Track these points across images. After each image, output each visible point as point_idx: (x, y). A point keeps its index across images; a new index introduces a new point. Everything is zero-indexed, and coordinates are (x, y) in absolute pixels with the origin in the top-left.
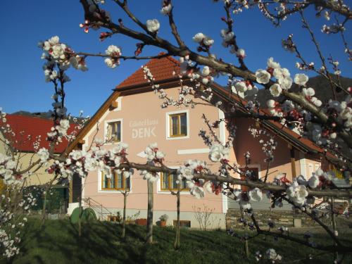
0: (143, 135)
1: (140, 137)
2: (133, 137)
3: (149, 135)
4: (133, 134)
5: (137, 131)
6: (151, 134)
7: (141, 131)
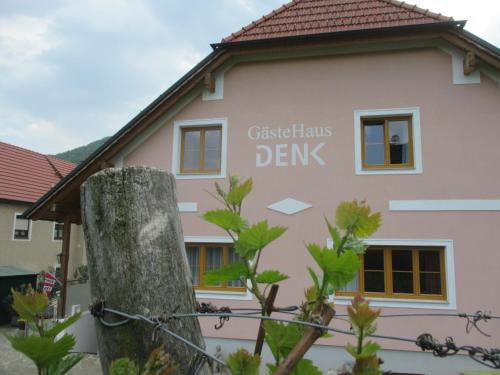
0: (288, 159)
1: (278, 163)
2: (259, 164)
3: (305, 161)
4: (258, 156)
5: (269, 150)
6: (310, 158)
7: (282, 150)
